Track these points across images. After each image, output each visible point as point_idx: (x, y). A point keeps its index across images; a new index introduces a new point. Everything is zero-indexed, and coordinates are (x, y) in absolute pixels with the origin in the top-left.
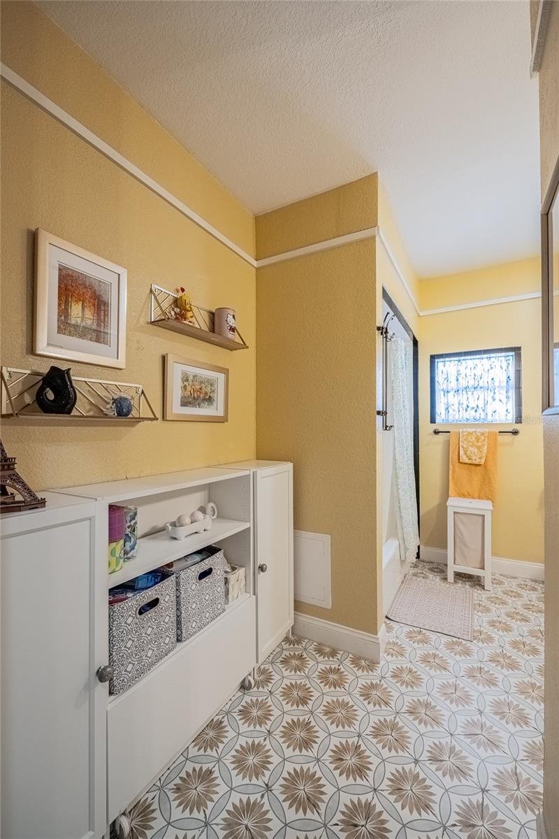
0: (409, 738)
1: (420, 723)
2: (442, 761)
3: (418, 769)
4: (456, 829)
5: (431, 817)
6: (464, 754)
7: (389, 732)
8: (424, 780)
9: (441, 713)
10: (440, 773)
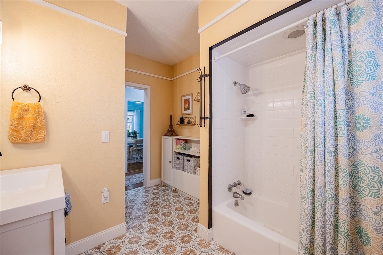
0: (164, 227)
1: (166, 232)
2: (154, 230)
3: (156, 224)
4: (141, 223)
5: (147, 221)
6: (151, 236)
7: (169, 224)
8: (153, 224)
9: (166, 239)
10: (152, 227)
